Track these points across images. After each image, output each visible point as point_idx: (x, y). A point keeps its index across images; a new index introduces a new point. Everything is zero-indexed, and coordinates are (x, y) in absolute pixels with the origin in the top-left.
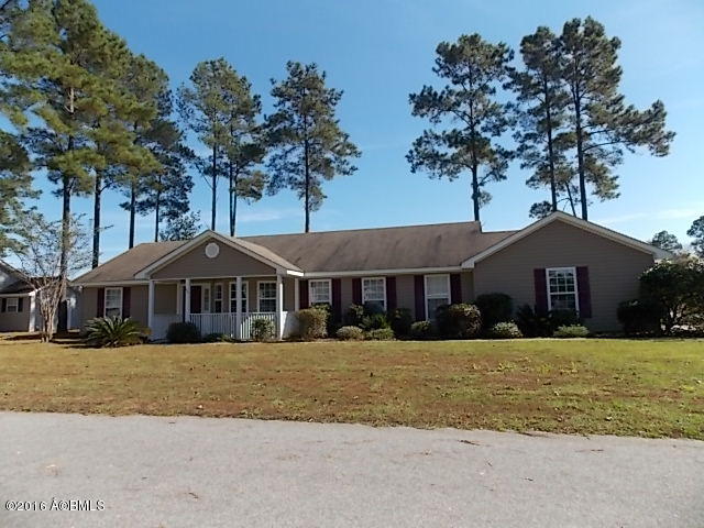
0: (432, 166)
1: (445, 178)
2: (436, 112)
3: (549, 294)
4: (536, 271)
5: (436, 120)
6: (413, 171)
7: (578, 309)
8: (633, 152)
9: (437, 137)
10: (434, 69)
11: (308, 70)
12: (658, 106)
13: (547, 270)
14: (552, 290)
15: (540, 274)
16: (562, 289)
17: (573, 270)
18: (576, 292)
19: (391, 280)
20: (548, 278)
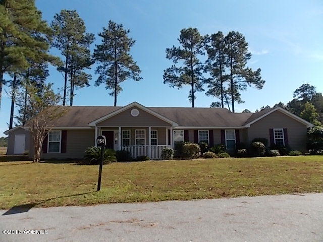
0: (171, 81)
1: (176, 87)
2: (176, 58)
3: (275, 139)
4: (270, 130)
5: (175, 61)
6: (164, 83)
7: (284, 145)
8: (250, 86)
9: (177, 69)
10: (178, 39)
11: (118, 27)
12: (259, 70)
13: (274, 129)
14: (276, 137)
15: (271, 131)
16: (279, 137)
17: (282, 129)
18: (283, 138)
19: (211, 131)
20: (274, 132)
